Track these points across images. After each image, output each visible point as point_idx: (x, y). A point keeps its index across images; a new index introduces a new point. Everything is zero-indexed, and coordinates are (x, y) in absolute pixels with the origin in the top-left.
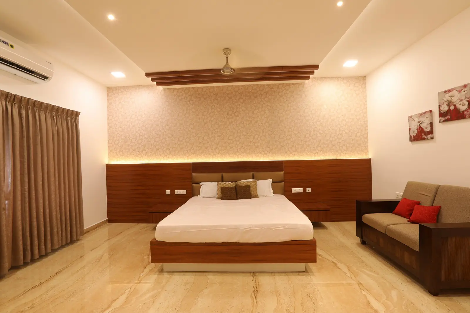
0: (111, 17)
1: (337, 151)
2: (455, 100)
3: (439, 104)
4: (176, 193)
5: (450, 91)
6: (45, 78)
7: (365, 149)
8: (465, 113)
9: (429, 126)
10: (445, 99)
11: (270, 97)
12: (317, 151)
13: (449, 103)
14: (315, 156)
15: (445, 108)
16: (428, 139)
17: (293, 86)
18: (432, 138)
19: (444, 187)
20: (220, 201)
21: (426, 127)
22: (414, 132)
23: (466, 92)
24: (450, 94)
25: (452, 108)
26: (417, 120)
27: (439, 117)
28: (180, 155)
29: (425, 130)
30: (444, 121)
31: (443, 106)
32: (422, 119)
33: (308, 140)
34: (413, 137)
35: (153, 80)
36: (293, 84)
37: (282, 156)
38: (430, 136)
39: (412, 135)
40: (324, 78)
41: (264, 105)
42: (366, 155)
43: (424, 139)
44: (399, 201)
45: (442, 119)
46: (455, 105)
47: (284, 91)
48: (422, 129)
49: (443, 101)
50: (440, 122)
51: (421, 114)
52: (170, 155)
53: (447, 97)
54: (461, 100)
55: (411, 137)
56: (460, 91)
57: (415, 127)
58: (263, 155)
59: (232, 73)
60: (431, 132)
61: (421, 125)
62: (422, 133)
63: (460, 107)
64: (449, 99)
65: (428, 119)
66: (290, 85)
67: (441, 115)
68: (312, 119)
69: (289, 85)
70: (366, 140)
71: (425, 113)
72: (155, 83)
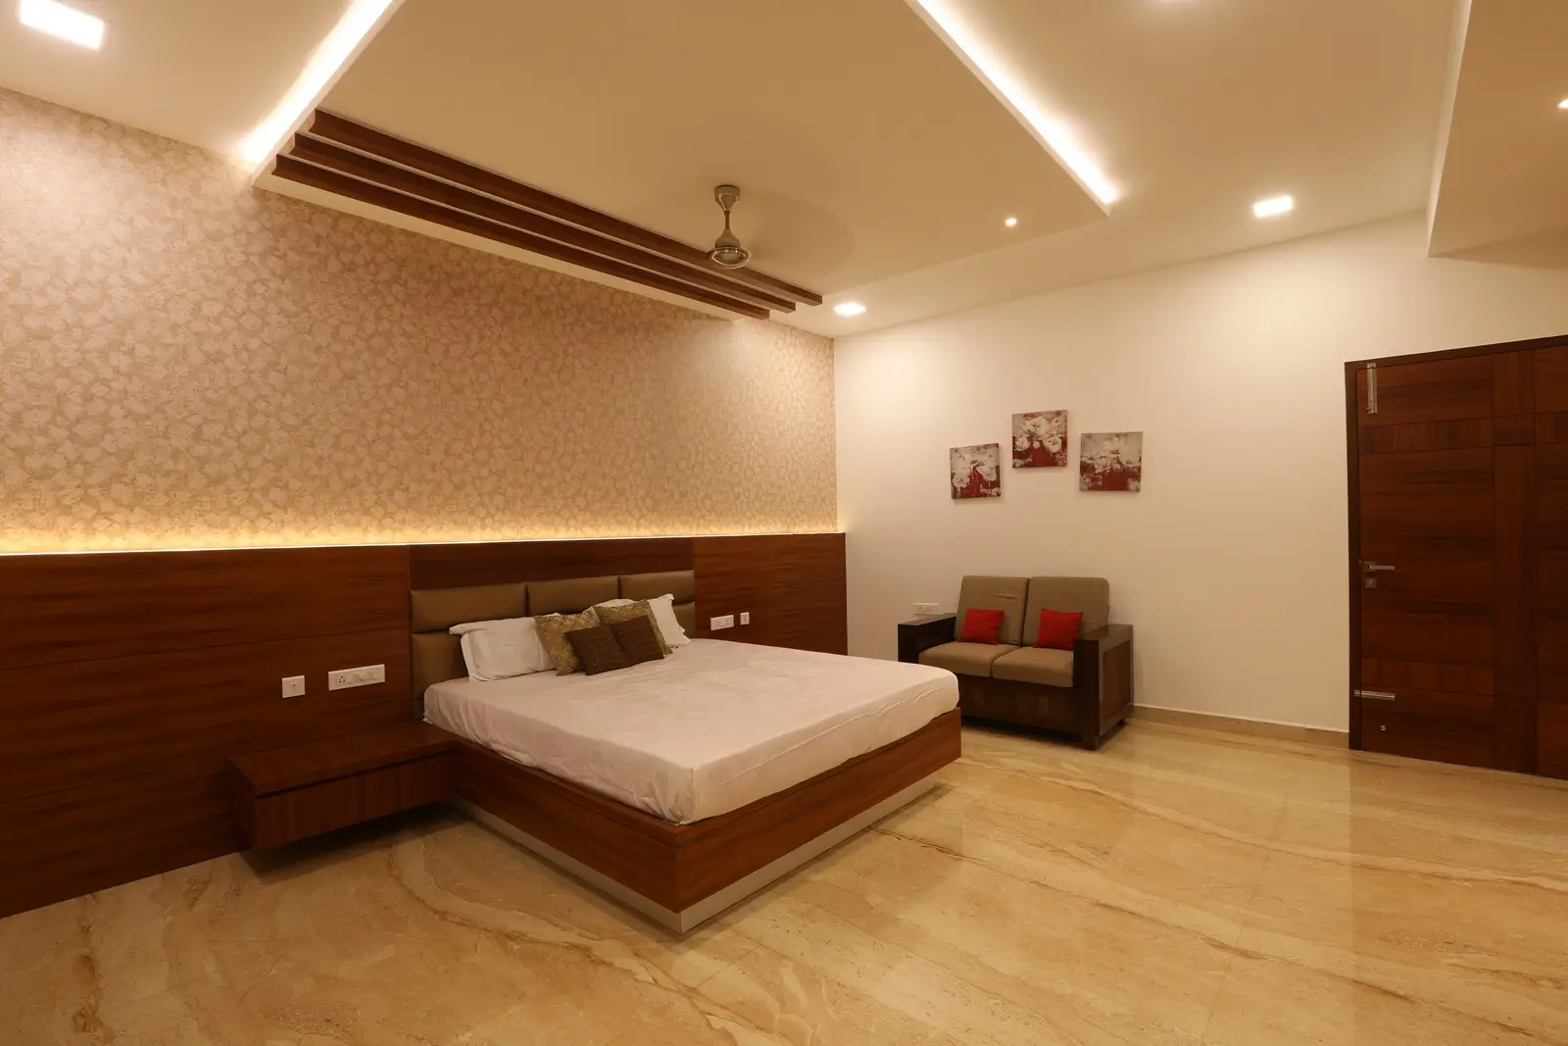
2: (1042, 431)
3: (1013, 433)
4: (333, 686)
5: (1033, 416)
8: (1057, 456)
9: (994, 470)
10: (1026, 429)
13: (1031, 437)
15: (1024, 444)
16: (990, 495)
18: (998, 495)
19: (1038, 580)
20: (581, 681)
21: (986, 471)
22: (961, 481)
23: (1059, 423)
24: (1033, 421)
25: (1036, 445)
26: (969, 458)
27: (1014, 458)
28: (344, 512)
29: (986, 478)
30: (1021, 466)
31: (1020, 440)
32: (980, 458)
34: (959, 490)
38: (995, 490)
39: (958, 486)
43: (985, 495)
44: (955, 618)
45: (1020, 462)
46: (1041, 442)
48: (980, 476)
49: (1021, 431)
50: (1014, 467)
51: (978, 448)
52: (290, 510)
53: (1029, 425)
54: (1052, 436)
55: (955, 490)
56: (1050, 420)
57: (964, 471)
60: (997, 484)
61: (978, 469)
62: (980, 483)
63: (1048, 444)
64: (1032, 429)
65: (993, 459)
67: (1017, 455)
71: (986, 447)
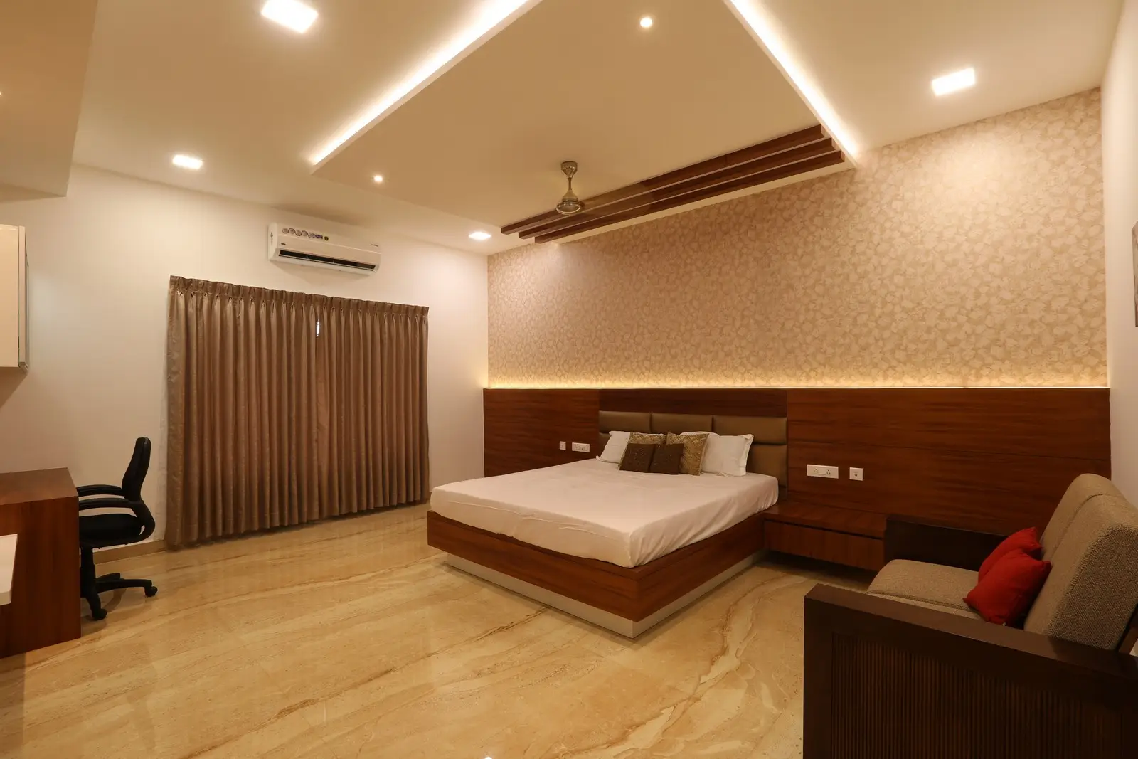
0: (378, 179)
1: (966, 364)
6: (371, 267)
7: (1092, 353)
11: (759, 226)
12: (894, 363)
14: (886, 377)
17: (821, 184)
33: (865, 330)
35: (522, 235)
36: (822, 179)
37: (788, 376)
40: (921, 137)
41: (745, 250)
42: (1094, 374)
47: (798, 205)
58: (743, 374)
59: (580, 211)
66: (814, 185)
68: (879, 270)
69: (809, 184)
70: (1095, 322)
72: (533, 239)
